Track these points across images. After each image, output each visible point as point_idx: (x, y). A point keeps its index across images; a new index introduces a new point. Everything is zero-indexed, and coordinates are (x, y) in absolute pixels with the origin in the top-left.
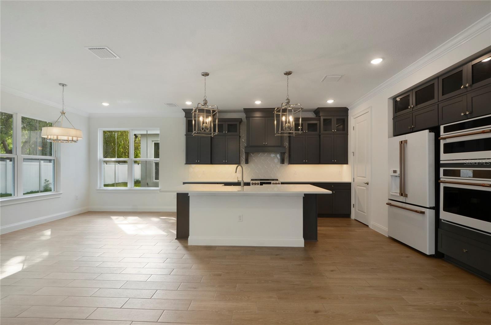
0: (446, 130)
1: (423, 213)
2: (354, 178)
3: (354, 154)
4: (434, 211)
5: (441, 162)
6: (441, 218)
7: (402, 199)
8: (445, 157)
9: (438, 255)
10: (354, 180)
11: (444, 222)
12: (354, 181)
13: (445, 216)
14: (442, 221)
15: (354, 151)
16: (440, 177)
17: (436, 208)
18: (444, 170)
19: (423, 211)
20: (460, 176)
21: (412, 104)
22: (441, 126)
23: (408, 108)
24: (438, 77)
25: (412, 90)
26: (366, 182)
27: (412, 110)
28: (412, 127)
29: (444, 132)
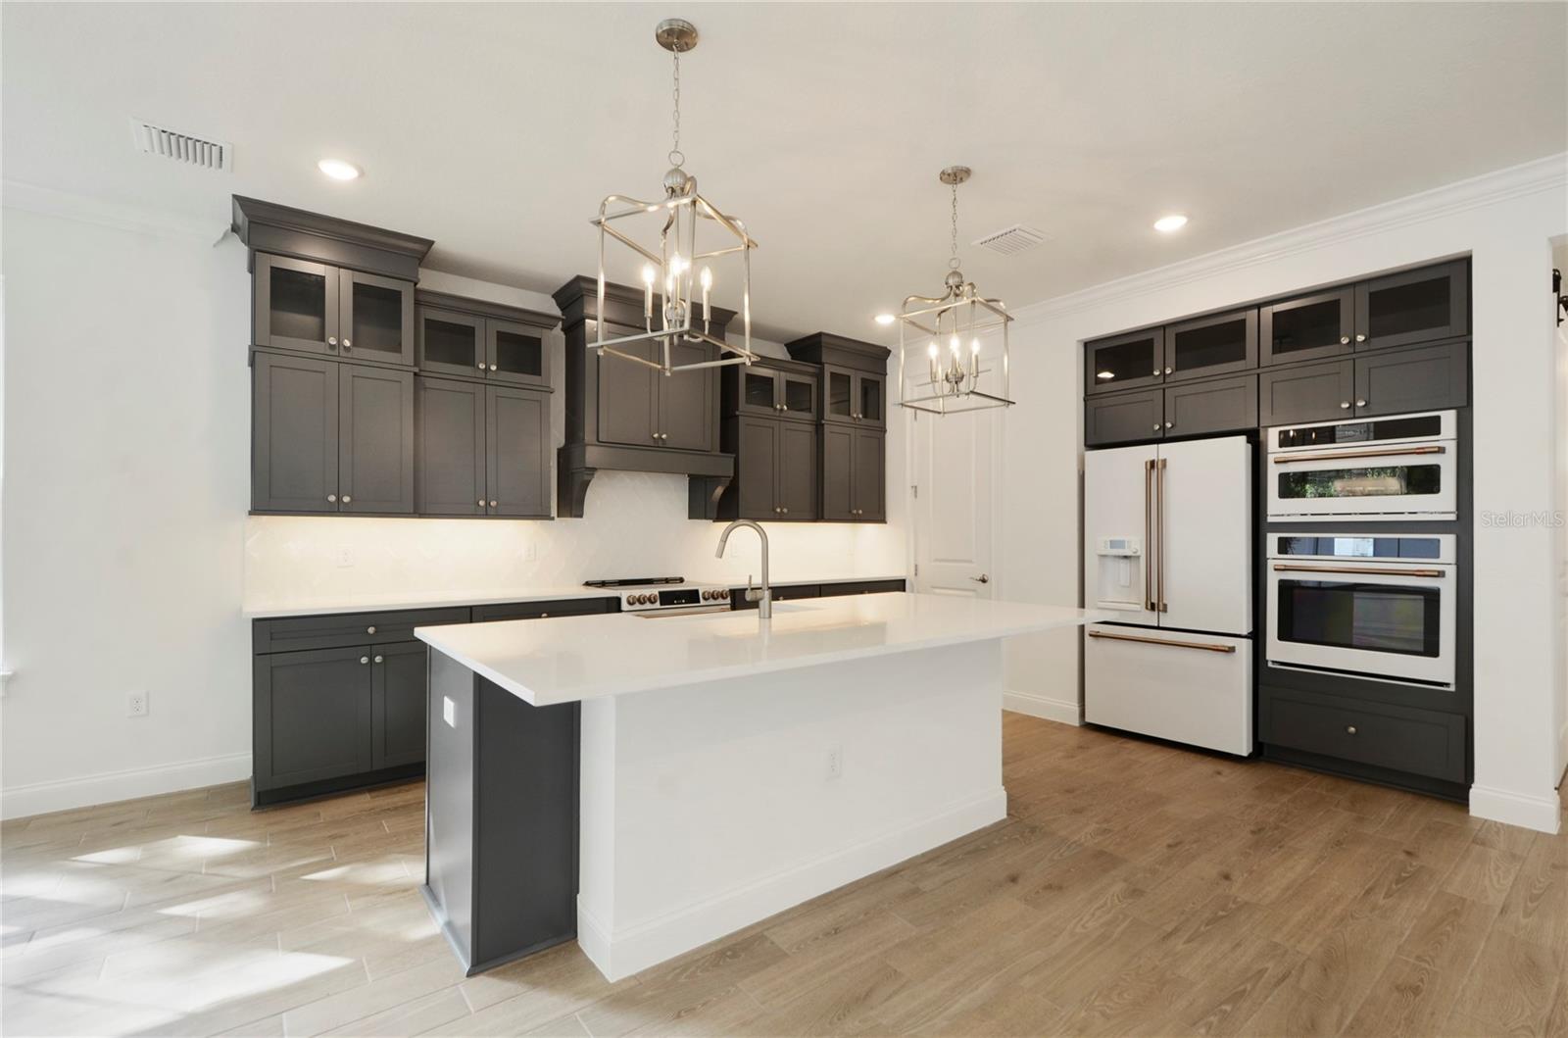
0: (1286, 441)
1: (1232, 650)
2: (916, 566)
3: (916, 492)
4: (1251, 641)
5: (1270, 519)
6: (1268, 658)
7: (1151, 618)
8: (1279, 508)
9: (1263, 752)
10: (916, 570)
11: (1275, 669)
12: (916, 574)
13: (1279, 651)
14: (1270, 665)
15: (916, 484)
16: (1269, 555)
17: (1257, 636)
18: (1280, 539)
19: (1231, 645)
20: (1333, 554)
21: (1164, 365)
22: (1270, 430)
23: (1151, 373)
24: (1258, 306)
25: (1163, 327)
26: (979, 576)
27: (1161, 380)
28: (1163, 427)
29: (1280, 446)
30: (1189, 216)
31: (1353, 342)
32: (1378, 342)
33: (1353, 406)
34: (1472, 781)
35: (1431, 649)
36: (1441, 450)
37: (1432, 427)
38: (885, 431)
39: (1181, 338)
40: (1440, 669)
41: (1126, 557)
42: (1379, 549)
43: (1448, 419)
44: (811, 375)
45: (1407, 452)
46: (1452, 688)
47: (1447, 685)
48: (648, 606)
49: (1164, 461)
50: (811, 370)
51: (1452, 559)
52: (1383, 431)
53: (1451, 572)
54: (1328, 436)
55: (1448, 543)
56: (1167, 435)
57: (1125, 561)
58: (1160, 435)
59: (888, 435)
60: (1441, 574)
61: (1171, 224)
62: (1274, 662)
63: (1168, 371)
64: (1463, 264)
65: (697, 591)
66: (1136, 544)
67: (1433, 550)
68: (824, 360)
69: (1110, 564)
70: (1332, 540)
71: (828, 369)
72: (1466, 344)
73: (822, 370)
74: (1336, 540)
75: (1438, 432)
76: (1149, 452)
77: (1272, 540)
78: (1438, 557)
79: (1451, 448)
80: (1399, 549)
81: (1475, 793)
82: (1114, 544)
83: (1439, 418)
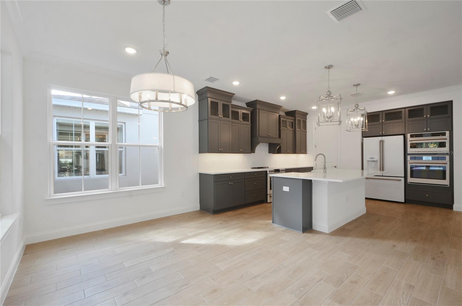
0: (412, 136)
1: (400, 180)
2: (316, 164)
3: (316, 147)
8: (410, 150)
9: (407, 201)
11: (409, 184)
12: (316, 166)
13: (410, 180)
15: (316, 145)
16: (408, 160)
17: (405, 177)
20: (422, 160)
21: (382, 120)
22: (408, 134)
23: (379, 121)
24: (405, 108)
25: (382, 111)
26: (334, 166)
27: (382, 123)
28: (382, 133)
29: (410, 137)
30: (396, 91)
31: (427, 117)
32: (432, 117)
33: (427, 130)
34: (454, 204)
35: (444, 178)
36: (446, 139)
37: (444, 134)
38: (307, 132)
39: (386, 114)
40: (446, 182)
41: (373, 161)
42: (433, 159)
43: (447, 133)
44: (292, 119)
45: (439, 139)
46: (449, 186)
47: (448, 185)
48: (272, 173)
49: (384, 140)
50: (292, 118)
51: (449, 160)
52: (433, 135)
53: (448, 163)
54: (421, 136)
55: (448, 157)
56: (383, 135)
57: (374, 162)
58: (381, 135)
59: (307, 133)
60: (446, 163)
61: (391, 92)
62: (409, 182)
63: (383, 121)
64: (451, 102)
65: (279, 169)
66: (377, 157)
67: (444, 159)
68: (296, 116)
69: (370, 163)
70: (422, 157)
71: (297, 118)
72: (451, 118)
73: (295, 119)
74: (423, 157)
75: (445, 135)
76: (380, 138)
77: (409, 157)
78: (445, 160)
79: (448, 138)
80: (438, 159)
81: (454, 206)
82: (371, 158)
83: (445, 132)
